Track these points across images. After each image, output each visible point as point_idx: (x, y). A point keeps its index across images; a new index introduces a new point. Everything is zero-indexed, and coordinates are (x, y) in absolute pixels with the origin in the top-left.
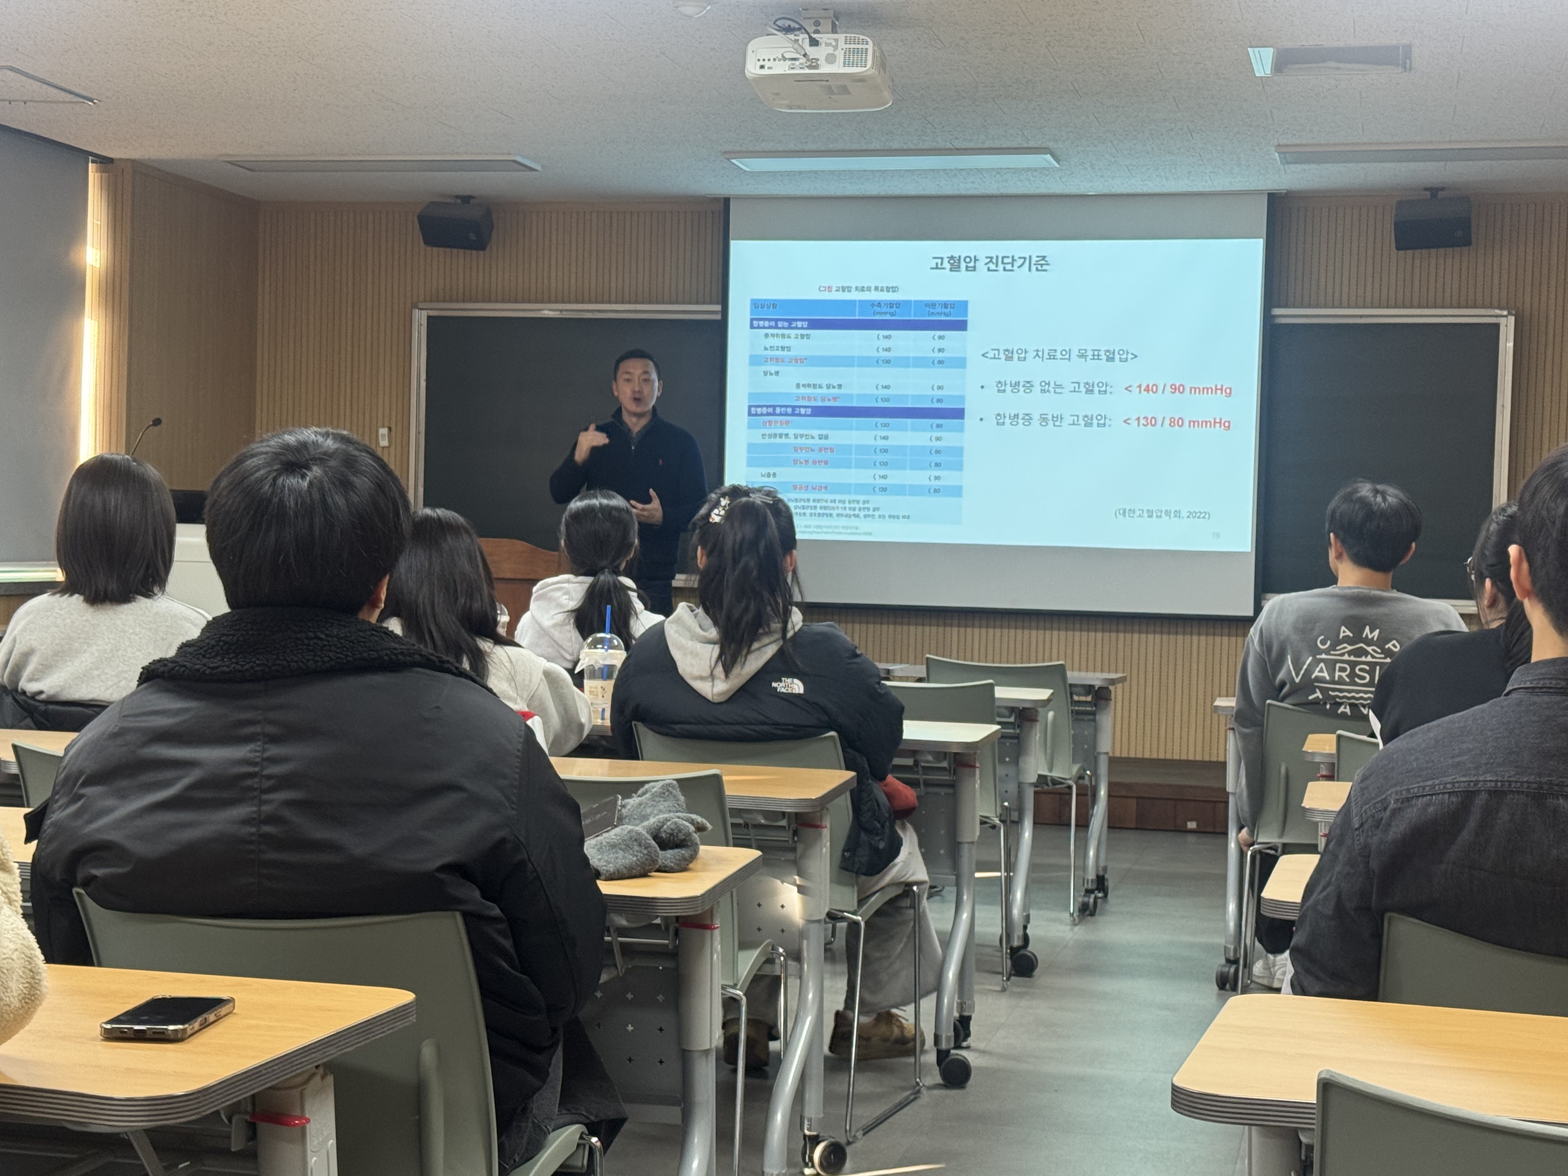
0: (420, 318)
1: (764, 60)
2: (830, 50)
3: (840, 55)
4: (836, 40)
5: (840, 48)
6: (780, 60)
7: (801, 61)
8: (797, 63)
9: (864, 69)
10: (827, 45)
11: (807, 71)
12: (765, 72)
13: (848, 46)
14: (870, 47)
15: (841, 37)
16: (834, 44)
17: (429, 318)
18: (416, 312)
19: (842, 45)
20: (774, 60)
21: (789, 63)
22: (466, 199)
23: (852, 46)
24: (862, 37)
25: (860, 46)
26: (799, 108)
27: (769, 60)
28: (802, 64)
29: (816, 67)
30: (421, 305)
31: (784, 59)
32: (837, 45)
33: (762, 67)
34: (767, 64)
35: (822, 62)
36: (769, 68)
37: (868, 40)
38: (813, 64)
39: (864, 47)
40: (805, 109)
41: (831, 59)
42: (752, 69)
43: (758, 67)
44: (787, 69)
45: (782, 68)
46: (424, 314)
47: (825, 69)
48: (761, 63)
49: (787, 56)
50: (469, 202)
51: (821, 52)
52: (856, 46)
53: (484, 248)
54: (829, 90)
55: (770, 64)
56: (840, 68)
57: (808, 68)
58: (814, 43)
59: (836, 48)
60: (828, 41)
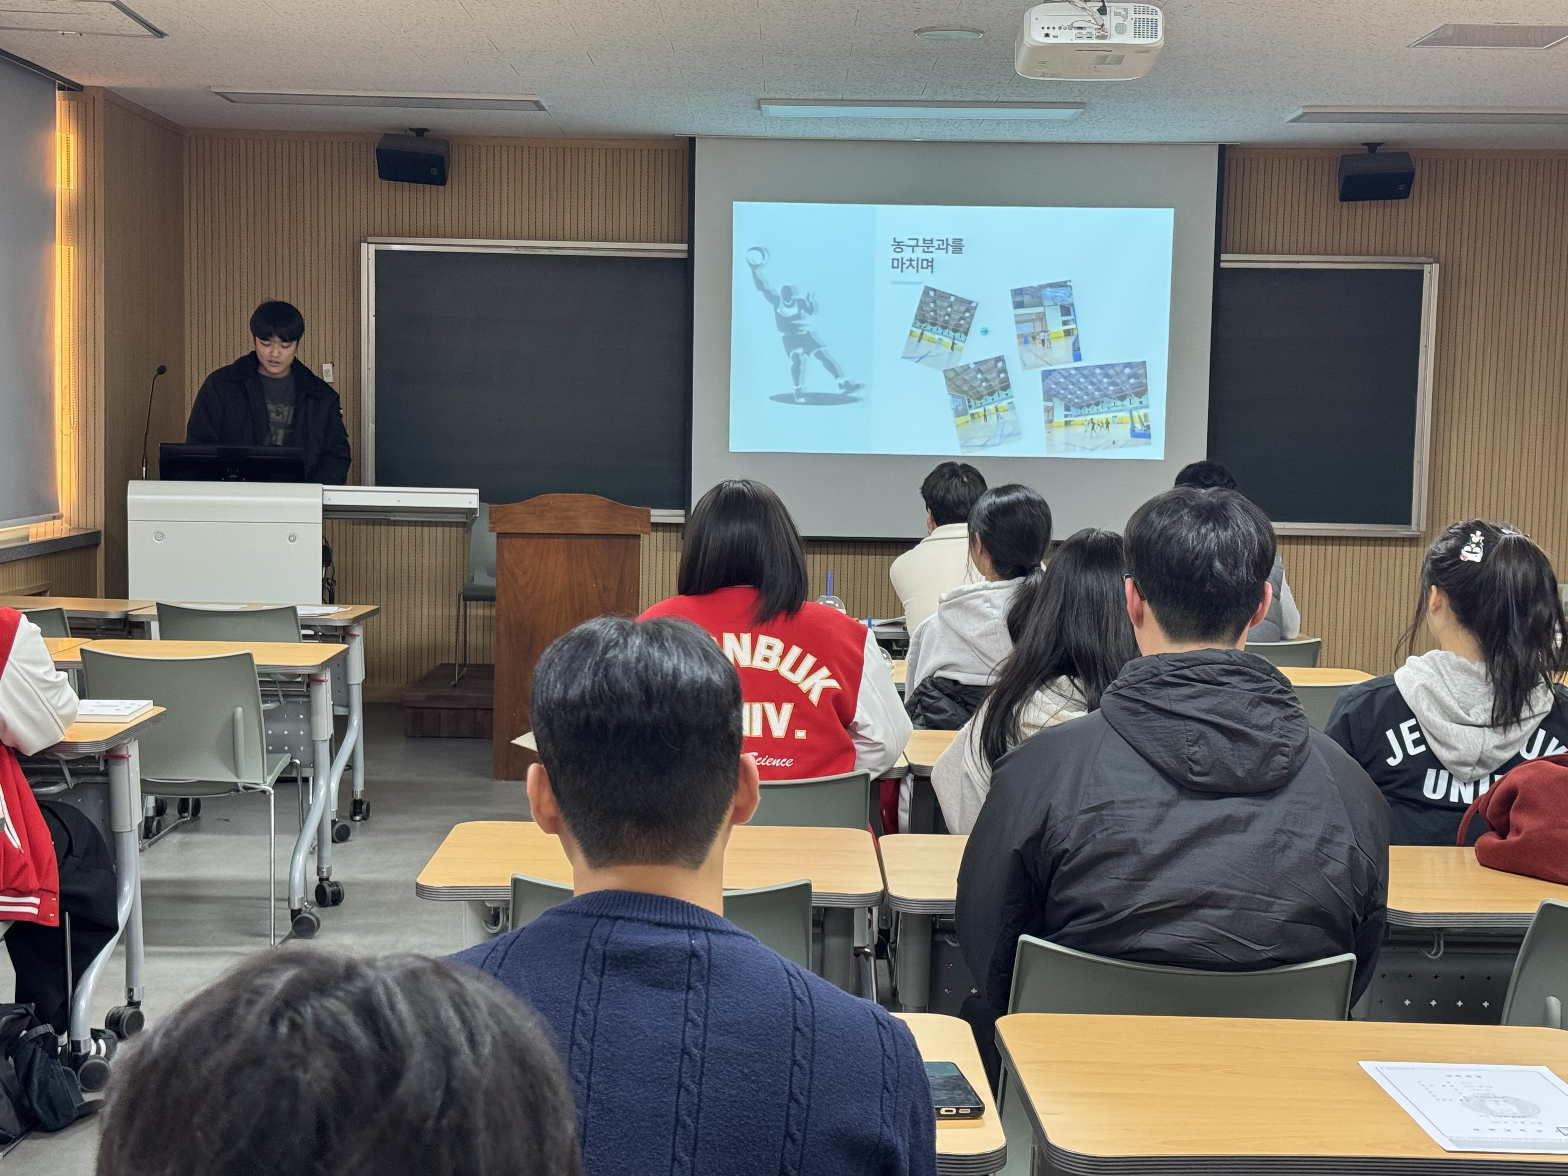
0: (368, 252)
1: (1048, 28)
2: (1120, 20)
3: (1130, 24)
4: (1126, 10)
5: (1129, 18)
6: (1065, 29)
7: (1088, 30)
8: (1084, 32)
9: (1154, 40)
10: (1116, 14)
11: (1095, 41)
12: (1051, 40)
13: (1138, 16)
14: (1160, 17)
15: (1131, 7)
16: (1123, 13)
17: (376, 251)
18: (364, 246)
19: (1131, 14)
20: (1060, 28)
21: (1076, 32)
22: (420, 132)
23: (1142, 16)
24: (1151, 7)
25: (1150, 17)
26: (1053, 76)
27: (1054, 28)
28: (1090, 33)
29: (1104, 37)
30: (369, 239)
31: (1071, 27)
32: (1127, 13)
33: (1047, 35)
34: (1052, 32)
35: (1111, 31)
36: (1054, 37)
37: (1158, 9)
38: (1101, 32)
39: (1154, 17)
40: (1059, 76)
41: (1121, 29)
42: (1033, 37)
43: (1042, 35)
44: (1073, 38)
45: (1067, 37)
46: (372, 248)
47: (1116, 39)
48: (1046, 31)
49: (1074, 25)
50: (422, 135)
51: (1110, 21)
52: (1146, 16)
53: (443, 183)
54: (1103, 60)
55: (1056, 32)
56: (1127, 38)
57: (1098, 37)
58: (1102, 11)
59: (1125, 17)
60: (1118, 11)
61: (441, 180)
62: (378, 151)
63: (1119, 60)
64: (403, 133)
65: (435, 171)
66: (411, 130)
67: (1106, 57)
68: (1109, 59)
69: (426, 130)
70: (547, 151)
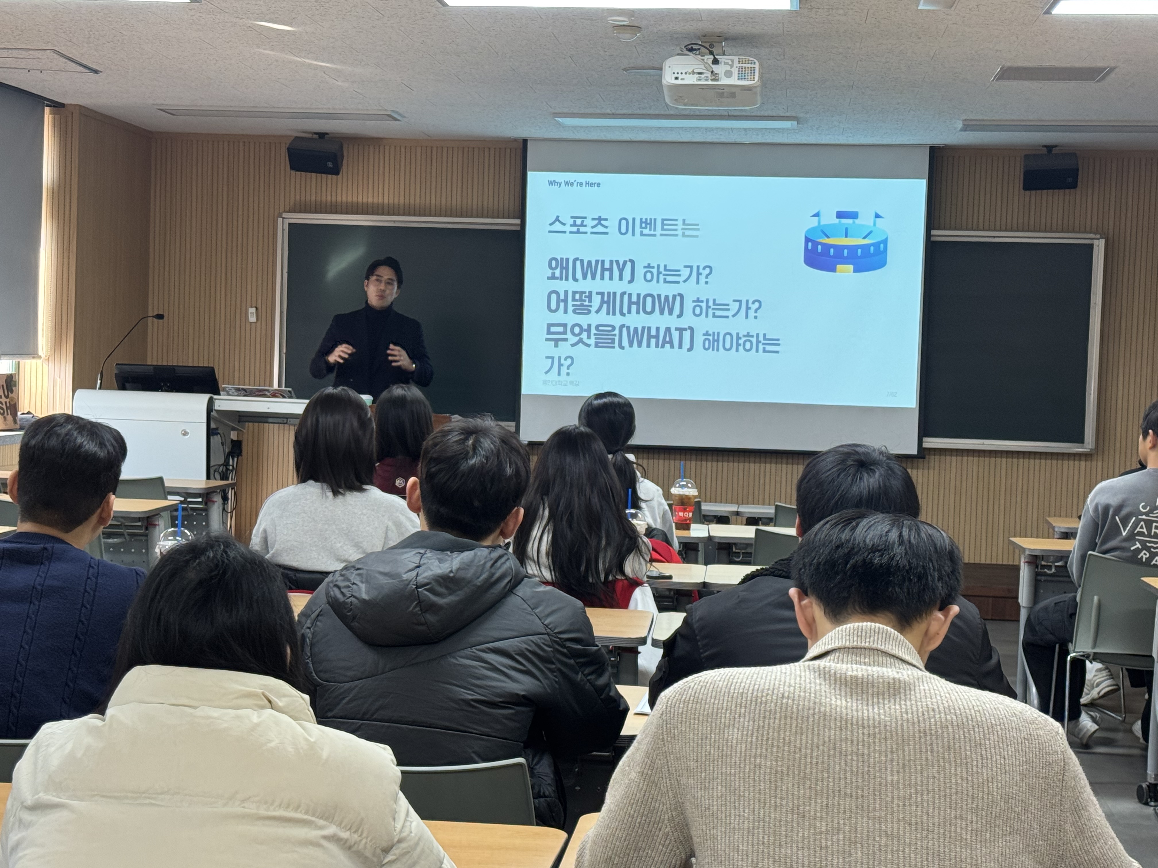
0: (283, 225)
1: (678, 73)
2: (728, 68)
3: (735, 71)
4: (732, 61)
5: (735, 66)
6: (690, 74)
7: (705, 75)
8: (703, 76)
9: (752, 82)
10: (725, 63)
11: (710, 83)
12: (679, 82)
13: (741, 65)
14: (757, 66)
15: (736, 59)
16: (730, 63)
17: (290, 224)
18: (280, 220)
19: (736, 64)
20: (686, 73)
21: (697, 76)
22: (322, 135)
23: (744, 65)
24: (751, 59)
25: (750, 66)
26: (692, 105)
27: (682, 73)
28: (707, 77)
29: (717, 80)
30: (285, 215)
31: (693, 73)
32: (733, 64)
33: (677, 78)
34: (680, 76)
35: (722, 75)
36: (682, 79)
37: (756, 61)
38: (715, 76)
39: (753, 66)
40: (697, 106)
41: (729, 74)
42: (668, 79)
43: (674, 78)
44: (695, 80)
45: (691, 80)
46: (287, 221)
47: (724, 81)
48: (676, 75)
49: (696, 71)
50: (324, 138)
51: (721, 69)
52: (747, 65)
53: (338, 174)
54: (721, 95)
55: (683, 76)
56: (734, 81)
57: (712, 80)
58: (716, 62)
59: (732, 66)
60: (726, 61)
61: (336, 171)
62: (288, 149)
63: (733, 95)
64: (310, 136)
65: (330, 165)
66: (316, 133)
67: (723, 93)
68: (725, 95)
69: (327, 134)
70: (419, 150)
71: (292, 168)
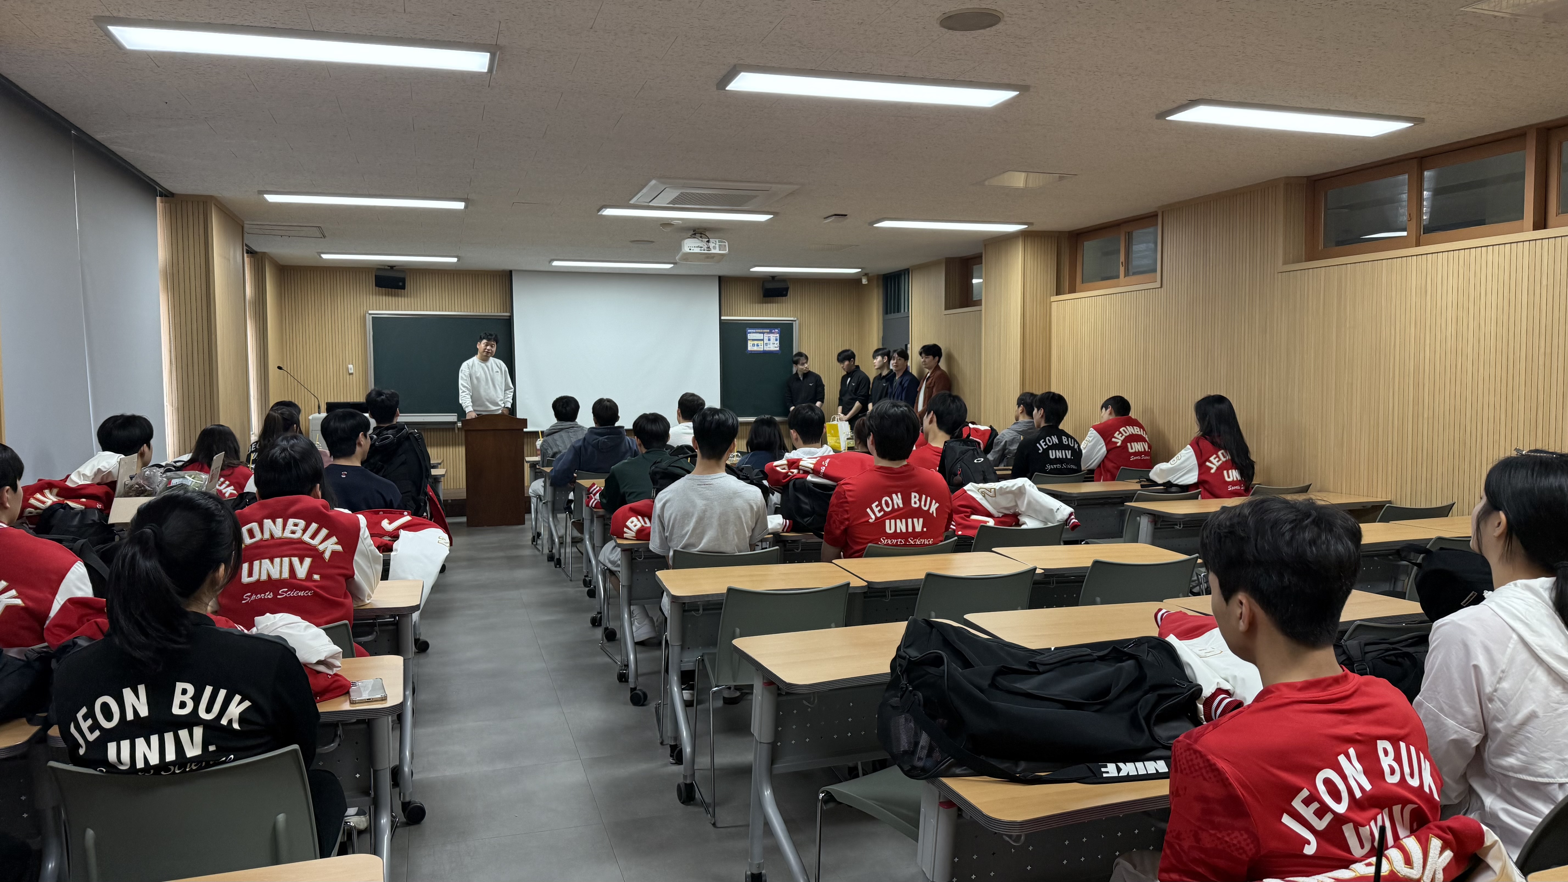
0: (370, 318)
1: (690, 247)
2: (714, 245)
3: (717, 246)
6: (696, 247)
8: (702, 249)
9: (725, 252)
10: (713, 243)
11: (703, 252)
12: (691, 251)
14: (727, 244)
15: (717, 240)
18: (367, 314)
19: (718, 243)
21: (700, 248)
22: (391, 267)
23: (721, 243)
24: (723, 240)
29: (708, 251)
30: (370, 313)
31: (698, 247)
33: (690, 249)
34: (692, 248)
35: (711, 248)
36: (693, 250)
37: (727, 241)
38: (706, 249)
39: (725, 244)
41: (714, 248)
42: (685, 250)
43: (688, 249)
44: (699, 250)
45: (697, 250)
46: (371, 315)
47: (713, 251)
50: (392, 269)
51: (711, 245)
52: (723, 244)
53: (404, 289)
54: (707, 258)
55: (693, 248)
56: (717, 251)
58: (708, 242)
59: (716, 244)
60: (713, 241)
61: (402, 287)
62: (375, 277)
63: (713, 257)
64: (385, 266)
65: (401, 284)
66: (388, 265)
67: (709, 257)
69: (395, 266)
71: (376, 286)
